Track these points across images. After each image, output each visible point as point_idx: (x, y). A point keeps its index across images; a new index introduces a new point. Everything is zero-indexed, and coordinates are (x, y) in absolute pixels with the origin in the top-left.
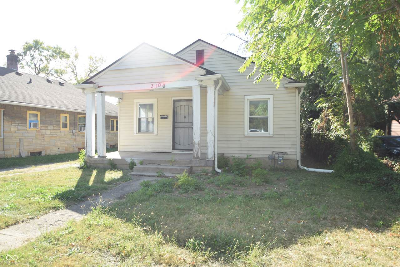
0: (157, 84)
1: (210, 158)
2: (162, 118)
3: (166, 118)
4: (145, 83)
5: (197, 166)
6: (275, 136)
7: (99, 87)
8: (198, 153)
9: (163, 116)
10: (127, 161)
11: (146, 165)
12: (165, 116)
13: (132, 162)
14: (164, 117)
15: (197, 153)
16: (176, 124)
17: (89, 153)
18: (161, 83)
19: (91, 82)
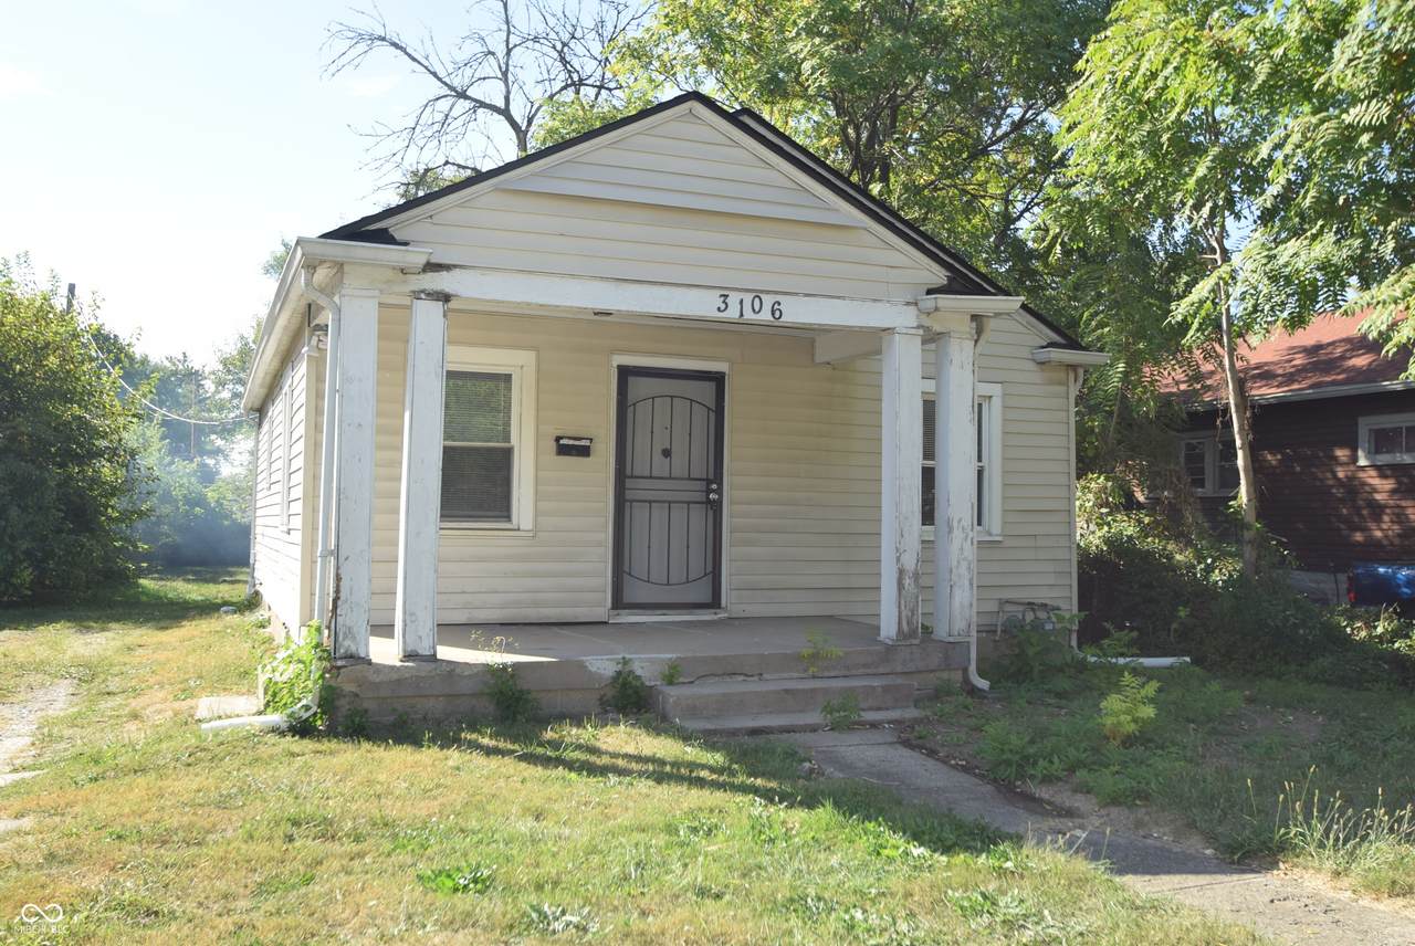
0: (748, 298)
1: (959, 635)
2: (563, 450)
3: (584, 452)
4: (663, 284)
5: (914, 669)
6: (1009, 543)
7: (432, 267)
8: (913, 614)
9: (571, 442)
10: (594, 669)
11: (692, 682)
12: (583, 443)
13: (619, 673)
14: (572, 448)
15: (910, 614)
16: (629, 483)
17: (354, 638)
18: (763, 296)
19: (384, 237)
